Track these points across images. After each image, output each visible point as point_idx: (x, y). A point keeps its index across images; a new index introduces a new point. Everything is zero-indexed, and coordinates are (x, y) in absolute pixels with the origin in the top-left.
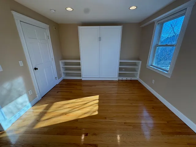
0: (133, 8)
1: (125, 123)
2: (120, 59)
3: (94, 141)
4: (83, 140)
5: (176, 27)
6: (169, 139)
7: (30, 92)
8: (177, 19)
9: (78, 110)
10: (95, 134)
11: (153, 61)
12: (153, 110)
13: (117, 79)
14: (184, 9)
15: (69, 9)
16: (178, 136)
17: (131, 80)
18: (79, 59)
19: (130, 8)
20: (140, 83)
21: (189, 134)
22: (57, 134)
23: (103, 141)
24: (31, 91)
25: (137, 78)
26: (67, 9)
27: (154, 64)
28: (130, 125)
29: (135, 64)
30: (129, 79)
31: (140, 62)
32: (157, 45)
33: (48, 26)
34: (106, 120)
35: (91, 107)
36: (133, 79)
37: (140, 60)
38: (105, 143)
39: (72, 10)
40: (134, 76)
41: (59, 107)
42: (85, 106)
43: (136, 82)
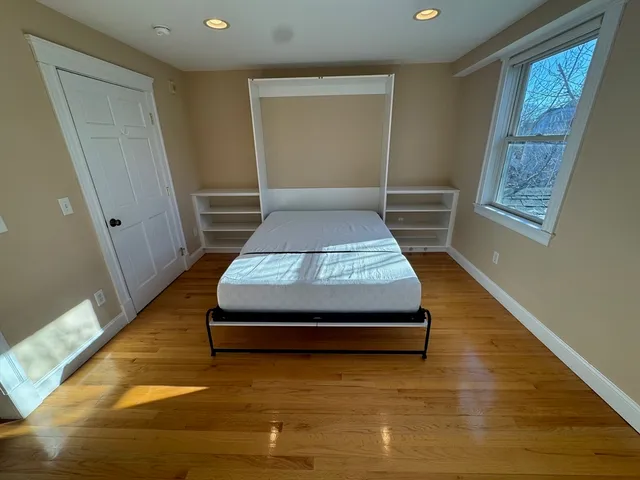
0: (427, 14)
1: (399, 390)
3: (302, 447)
4: (272, 445)
5: (576, 75)
6: (536, 439)
7: (100, 296)
8: (581, 46)
10: (304, 427)
11: (494, 191)
12: (493, 348)
14: (595, 18)
15: (216, 23)
16: (567, 428)
17: (424, 254)
18: (256, 187)
19: (418, 17)
20: (453, 263)
21: (602, 424)
22: (187, 428)
23: (327, 448)
24: (100, 292)
25: (446, 246)
26: (208, 23)
27: (498, 202)
28: (416, 398)
29: (438, 201)
30: (419, 248)
31: (456, 194)
32: (509, 138)
33: (151, 80)
34: (342, 383)
36: (432, 248)
37: (455, 188)
38: (337, 452)
39: (226, 25)
40: (436, 241)
43: (442, 258)
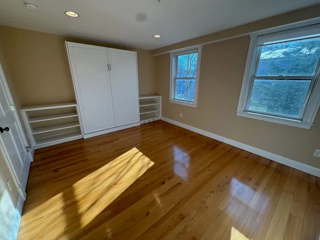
2: (140, 96)
7: (10, 184)
9: (127, 172)
10: (170, 178)
11: (174, 95)
13: (139, 124)
17: (154, 122)
18: (74, 101)
25: (160, 117)
26: (67, 13)
27: (176, 98)
29: (153, 101)
30: (151, 120)
31: (161, 97)
32: (176, 78)
35: (140, 162)
36: (156, 119)
37: (159, 95)
39: (77, 16)
40: (155, 116)
41: (93, 184)
42: (131, 164)
43: (160, 122)
